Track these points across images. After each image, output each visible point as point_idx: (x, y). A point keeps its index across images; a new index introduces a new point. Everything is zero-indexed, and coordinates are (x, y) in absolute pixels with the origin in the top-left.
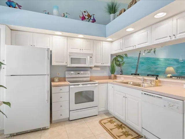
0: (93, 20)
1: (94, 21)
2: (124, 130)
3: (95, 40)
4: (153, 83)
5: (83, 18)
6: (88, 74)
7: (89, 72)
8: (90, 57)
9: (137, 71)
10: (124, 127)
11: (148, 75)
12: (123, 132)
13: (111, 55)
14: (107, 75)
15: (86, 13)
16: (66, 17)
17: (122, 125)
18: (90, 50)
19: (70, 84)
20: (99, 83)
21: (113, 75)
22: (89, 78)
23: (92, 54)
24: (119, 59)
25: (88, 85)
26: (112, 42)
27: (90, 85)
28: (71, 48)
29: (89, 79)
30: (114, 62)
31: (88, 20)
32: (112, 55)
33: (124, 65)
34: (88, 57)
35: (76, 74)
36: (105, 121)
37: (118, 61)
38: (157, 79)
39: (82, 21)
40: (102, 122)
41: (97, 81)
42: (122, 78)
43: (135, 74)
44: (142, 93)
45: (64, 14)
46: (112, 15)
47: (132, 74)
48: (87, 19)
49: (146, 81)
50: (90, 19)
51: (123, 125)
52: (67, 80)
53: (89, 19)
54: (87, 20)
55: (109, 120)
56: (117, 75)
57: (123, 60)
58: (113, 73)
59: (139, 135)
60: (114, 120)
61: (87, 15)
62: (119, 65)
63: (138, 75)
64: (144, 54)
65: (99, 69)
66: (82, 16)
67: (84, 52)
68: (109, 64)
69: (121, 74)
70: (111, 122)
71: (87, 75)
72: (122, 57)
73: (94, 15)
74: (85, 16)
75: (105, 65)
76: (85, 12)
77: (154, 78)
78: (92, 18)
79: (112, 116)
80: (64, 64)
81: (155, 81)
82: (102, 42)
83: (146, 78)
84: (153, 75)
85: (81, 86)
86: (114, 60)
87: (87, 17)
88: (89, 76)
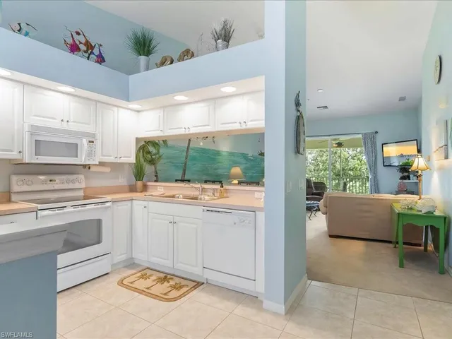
0: (97, 56)
1: (101, 59)
2: (172, 283)
3: (99, 102)
4: (217, 194)
5: (74, 48)
6: (81, 182)
7: (82, 177)
8: (90, 142)
9: (184, 174)
10: (172, 279)
11: (206, 182)
12: (171, 286)
13: (137, 138)
14: (126, 184)
15: (82, 36)
16: (27, 34)
17: (166, 277)
18: (88, 124)
19: (40, 206)
20: (113, 202)
21: (139, 183)
22: (82, 191)
23: (94, 135)
24: (151, 149)
25: (88, 207)
26: (138, 111)
27: (92, 206)
28: (35, 116)
29: (81, 193)
30: (141, 154)
31: (87, 55)
32: (138, 140)
33: (162, 161)
34: (85, 141)
35: (44, 182)
36: (132, 279)
37: (149, 153)
38: (222, 187)
39: (71, 55)
40: (125, 282)
41: (109, 198)
42: (159, 189)
43: (183, 181)
44: (203, 211)
45: (19, 24)
46: (143, 58)
47: (176, 181)
48: (85, 52)
49: (205, 192)
50: (92, 53)
51: (169, 276)
52: (14, 198)
53: (89, 52)
54: (84, 54)
55: (139, 274)
56: (149, 184)
57: (158, 153)
58: (140, 177)
59: (198, 283)
60: (149, 272)
61: (83, 41)
62: (150, 162)
63: (189, 181)
64: (201, 144)
65: (107, 170)
66: (70, 41)
67: (73, 127)
68: (133, 160)
69: (156, 181)
70: (143, 277)
71: (77, 185)
72: (157, 144)
73: (101, 45)
74: (78, 43)
75: (123, 160)
76: (78, 33)
77: (217, 186)
78: (96, 51)
79: (144, 268)
80: (14, 155)
81: (219, 190)
82: (116, 109)
83: (206, 186)
84: (214, 182)
85: (72, 209)
86: (141, 151)
87: (83, 47)
88: (83, 185)
